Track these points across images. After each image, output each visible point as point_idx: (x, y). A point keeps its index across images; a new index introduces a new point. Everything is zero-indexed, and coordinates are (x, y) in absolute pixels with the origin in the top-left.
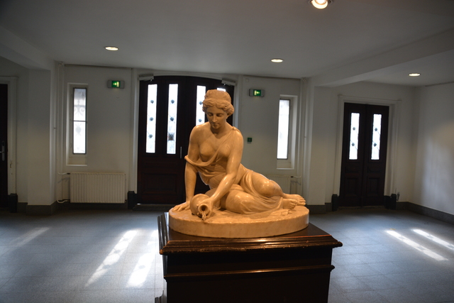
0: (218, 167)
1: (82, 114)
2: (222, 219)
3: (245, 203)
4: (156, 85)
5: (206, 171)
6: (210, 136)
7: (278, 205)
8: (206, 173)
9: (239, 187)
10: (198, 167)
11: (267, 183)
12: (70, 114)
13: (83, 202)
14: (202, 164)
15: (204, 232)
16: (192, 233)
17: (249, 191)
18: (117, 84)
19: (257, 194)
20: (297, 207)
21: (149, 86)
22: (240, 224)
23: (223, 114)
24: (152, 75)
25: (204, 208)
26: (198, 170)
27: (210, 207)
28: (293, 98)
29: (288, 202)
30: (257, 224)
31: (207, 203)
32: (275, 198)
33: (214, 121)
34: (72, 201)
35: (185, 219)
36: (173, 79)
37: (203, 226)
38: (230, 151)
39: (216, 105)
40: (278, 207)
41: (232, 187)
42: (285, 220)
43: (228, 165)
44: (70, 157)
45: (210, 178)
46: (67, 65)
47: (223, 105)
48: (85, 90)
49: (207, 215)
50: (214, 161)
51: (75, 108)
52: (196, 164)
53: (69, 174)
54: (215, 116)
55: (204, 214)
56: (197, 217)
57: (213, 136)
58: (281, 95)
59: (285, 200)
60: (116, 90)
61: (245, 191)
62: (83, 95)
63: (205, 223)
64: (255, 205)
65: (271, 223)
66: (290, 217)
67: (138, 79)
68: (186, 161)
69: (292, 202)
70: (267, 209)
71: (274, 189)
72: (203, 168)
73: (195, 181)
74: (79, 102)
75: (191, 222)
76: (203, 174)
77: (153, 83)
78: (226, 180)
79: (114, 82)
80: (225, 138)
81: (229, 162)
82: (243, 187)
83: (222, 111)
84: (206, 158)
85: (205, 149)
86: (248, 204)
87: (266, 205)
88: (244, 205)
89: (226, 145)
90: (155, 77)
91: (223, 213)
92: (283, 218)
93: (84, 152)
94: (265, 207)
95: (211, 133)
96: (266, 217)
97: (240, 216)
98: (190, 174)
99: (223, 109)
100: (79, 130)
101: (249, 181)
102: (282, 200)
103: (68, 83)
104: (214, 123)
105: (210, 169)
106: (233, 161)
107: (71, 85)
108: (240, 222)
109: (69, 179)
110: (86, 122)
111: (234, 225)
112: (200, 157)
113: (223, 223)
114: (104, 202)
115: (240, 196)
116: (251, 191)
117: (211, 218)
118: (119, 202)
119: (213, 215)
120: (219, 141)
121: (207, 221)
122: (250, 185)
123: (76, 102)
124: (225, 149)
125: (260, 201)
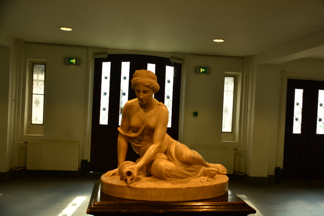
0: (146, 137)
1: (41, 89)
2: (146, 184)
3: (166, 170)
4: (110, 63)
5: (136, 141)
6: (139, 110)
7: (199, 173)
8: (137, 143)
9: (164, 156)
10: (129, 137)
11: (188, 152)
12: (29, 88)
13: (38, 169)
14: (132, 135)
15: (129, 195)
16: (118, 196)
17: (172, 160)
18: (74, 61)
19: (178, 163)
20: (217, 176)
21: (104, 63)
22: (160, 189)
23: (149, 91)
24: (105, 53)
25: (129, 173)
26: (129, 140)
27: (135, 173)
28: (237, 75)
29: (209, 171)
30: (176, 189)
31: (132, 169)
32: (195, 166)
33: (141, 97)
34: (28, 168)
35: (113, 183)
36: (126, 58)
37: (128, 190)
38: (157, 124)
39: (142, 83)
40: (199, 175)
41: (157, 156)
42: (202, 187)
43: (154, 136)
44: (28, 127)
45: (139, 148)
46: (26, 43)
47: (148, 84)
48: (44, 66)
49: (132, 180)
50: (143, 132)
51: (34, 82)
52: (128, 135)
53: (26, 143)
54: (141, 93)
55: (129, 179)
56: (124, 182)
57: (142, 110)
58: (226, 72)
59: (206, 168)
60: (73, 66)
61: (169, 160)
62: (42, 70)
63: (130, 187)
64: (176, 172)
65: (189, 188)
66: (208, 184)
67: (93, 57)
68: (118, 132)
69: (213, 171)
70: (188, 176)
71: (194, 158)
72: (133, 139)
73: (126, 150)
74: (38, 77)
75: (118, 186)
76: (134, 144)
77: (106, 60)
78: (152, 149)
79: (71, 59)
80: (151, 112)
81: (155, 134)
82: (167, 156)
83: (147, 89)
84: (135, 129)
85: (135, 121)
86: (170, 171)
87: (187, 173)
88: (166, 172)
89: (153, 118)
90: (108, 55)
91: (148, 178)
92: (201, 185)
93: (42, 123)
94: (185, 174)
95: (140, 107)
96: (186, 183)
97: (162, 182)
98: (122, 143)
99: (148, 86)
100: (37, 102)
101: (173, 150)
102: (203, 168)
103: (28, 59)
104: (141, 99)
105: (139, 139)
106: (159, 132)
107: (30, 61)
108: (161, 187)
109: (26, 147)
110: (44, 95)
111: (155, 189)
112: (130, 128)
113: (145, 187)
114: (58, 169)
115: (163, 163)
116: (174, 160)
117: (136, 183)
118: (73, 170)
119: (138, 180)
120: (147, 114)
121: (131, 185)
122: (173, 154)
123: (35, 76)
124: (151, 122)
125: (182, 169)
